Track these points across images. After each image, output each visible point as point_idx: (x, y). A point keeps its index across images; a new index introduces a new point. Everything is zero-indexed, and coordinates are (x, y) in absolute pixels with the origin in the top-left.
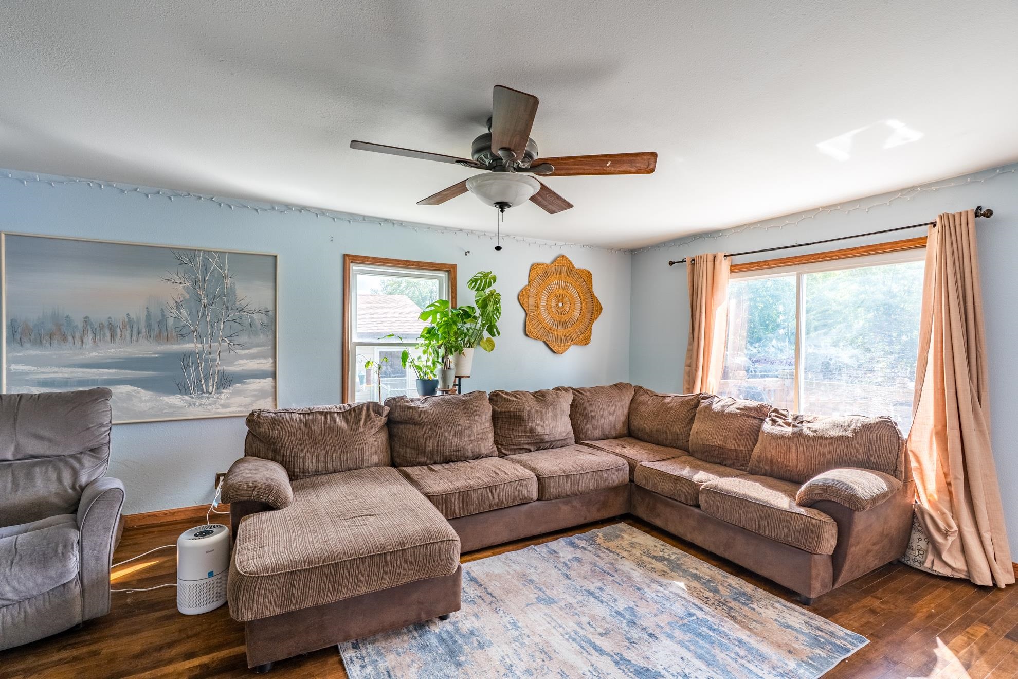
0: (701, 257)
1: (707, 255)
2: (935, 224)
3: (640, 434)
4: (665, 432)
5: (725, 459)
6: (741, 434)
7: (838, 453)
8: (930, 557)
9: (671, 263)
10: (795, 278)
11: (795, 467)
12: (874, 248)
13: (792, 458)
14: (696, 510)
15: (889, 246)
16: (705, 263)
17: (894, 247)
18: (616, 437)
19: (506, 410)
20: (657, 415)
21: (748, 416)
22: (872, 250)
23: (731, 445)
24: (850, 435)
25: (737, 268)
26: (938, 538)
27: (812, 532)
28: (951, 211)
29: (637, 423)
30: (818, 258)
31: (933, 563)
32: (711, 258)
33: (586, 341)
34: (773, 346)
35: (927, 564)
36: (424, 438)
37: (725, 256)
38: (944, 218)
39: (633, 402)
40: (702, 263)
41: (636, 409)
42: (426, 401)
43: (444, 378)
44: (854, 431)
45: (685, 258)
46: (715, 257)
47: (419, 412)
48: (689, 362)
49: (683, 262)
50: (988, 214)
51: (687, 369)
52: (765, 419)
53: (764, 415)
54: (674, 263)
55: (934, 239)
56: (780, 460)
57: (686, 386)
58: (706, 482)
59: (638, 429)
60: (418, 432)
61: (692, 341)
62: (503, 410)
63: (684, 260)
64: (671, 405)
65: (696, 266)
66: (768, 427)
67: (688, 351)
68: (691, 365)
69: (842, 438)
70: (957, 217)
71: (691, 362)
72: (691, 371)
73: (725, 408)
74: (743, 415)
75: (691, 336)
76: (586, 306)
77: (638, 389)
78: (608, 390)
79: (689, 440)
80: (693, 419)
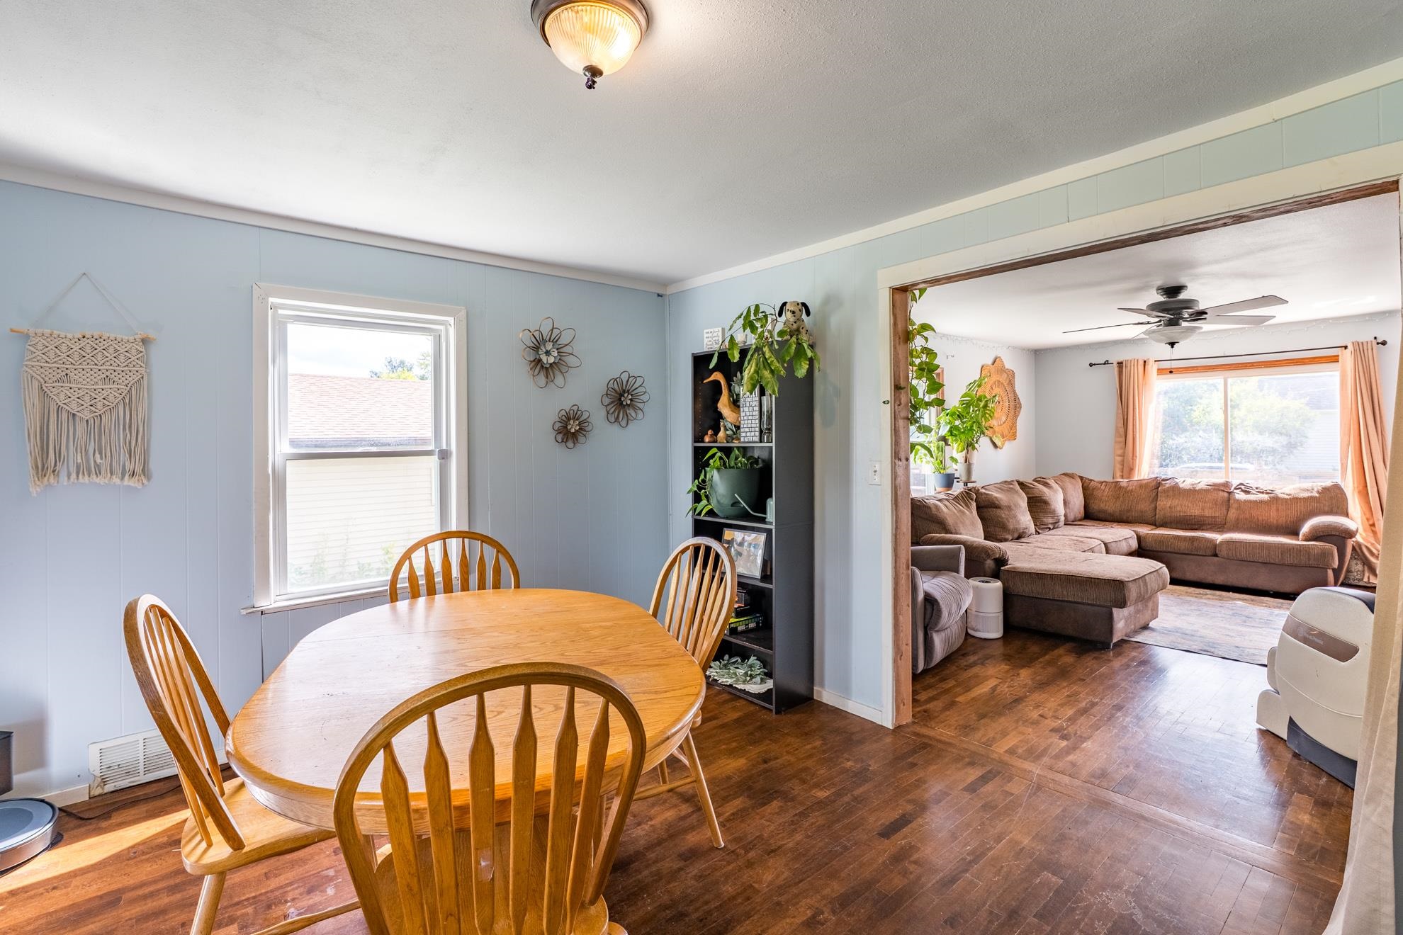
0: (1131, 361)
1: (1137, 360)
2: (1346, 347)
3: (1101, 515)
4: (1129, 511)
5: (1204, 525)
6: (1216, 504)
7: (1311, 508)
8: (1367, 574)
9: (1091, 365)
10: (1223, 380)
11: (1275, 522)
14: (1215, 558)
15: (1307, 360)
16: (1136, 366)
17: (1312, 361)
18: (1080, 520)
19: (1034, 496)
20: (1119, 498)
21: (1219, 490)
23: (1208, 513)
24: (1317, 495)
25: (1165, 371)
26: (1372, 559)
27: (1325, 555)
28: (1360, 340)
29: (1096, 506)
30: (1246, 366)
31: (1369, 578)
32: (1141, 363)
33: (1014, 436)
35: (1366, 580)
36: (1007, 519)
37: (1155, 362)
38: (1354, 344)
39: (1085, 489)
40: (1132, 367)
41: (1093, 494)
42: (986, 489)
43: (969, 471)
44: (1318, 492)
45: (1107, 361)
46: (1145, 362)
47: (996, 498)
48: (1120, 452)
49: (1105, 364)
50: (1384, 343)
51: (1119, 459)
52: (1235, 491)
53: (1233, 488)
54: (1095, 364)
55: (1347, 358)
56: (1260, 518)
57: (1118, 474)
58: (1219, 537)
59: (1099, 512)
60: (1003, 514)
61: (1123, 433)
62: (1031, 496)
63: (1106, 363)
64: (1130, 488)
65: (1124, 368)
66: (1240, 496)
67: (1116, 442)
68: (1123, 455)
69: (1311, 497)
70: (1365, 344)
71: (1124, 452)
72: (1125, 461)
73: (1195, 486)
74: (1215, 490)
75: (1122, 430)
76: (1012, 403)
77: (1081, 478)
78: (1066, 479)
79: (1155, 515)
80: (1156, 498)
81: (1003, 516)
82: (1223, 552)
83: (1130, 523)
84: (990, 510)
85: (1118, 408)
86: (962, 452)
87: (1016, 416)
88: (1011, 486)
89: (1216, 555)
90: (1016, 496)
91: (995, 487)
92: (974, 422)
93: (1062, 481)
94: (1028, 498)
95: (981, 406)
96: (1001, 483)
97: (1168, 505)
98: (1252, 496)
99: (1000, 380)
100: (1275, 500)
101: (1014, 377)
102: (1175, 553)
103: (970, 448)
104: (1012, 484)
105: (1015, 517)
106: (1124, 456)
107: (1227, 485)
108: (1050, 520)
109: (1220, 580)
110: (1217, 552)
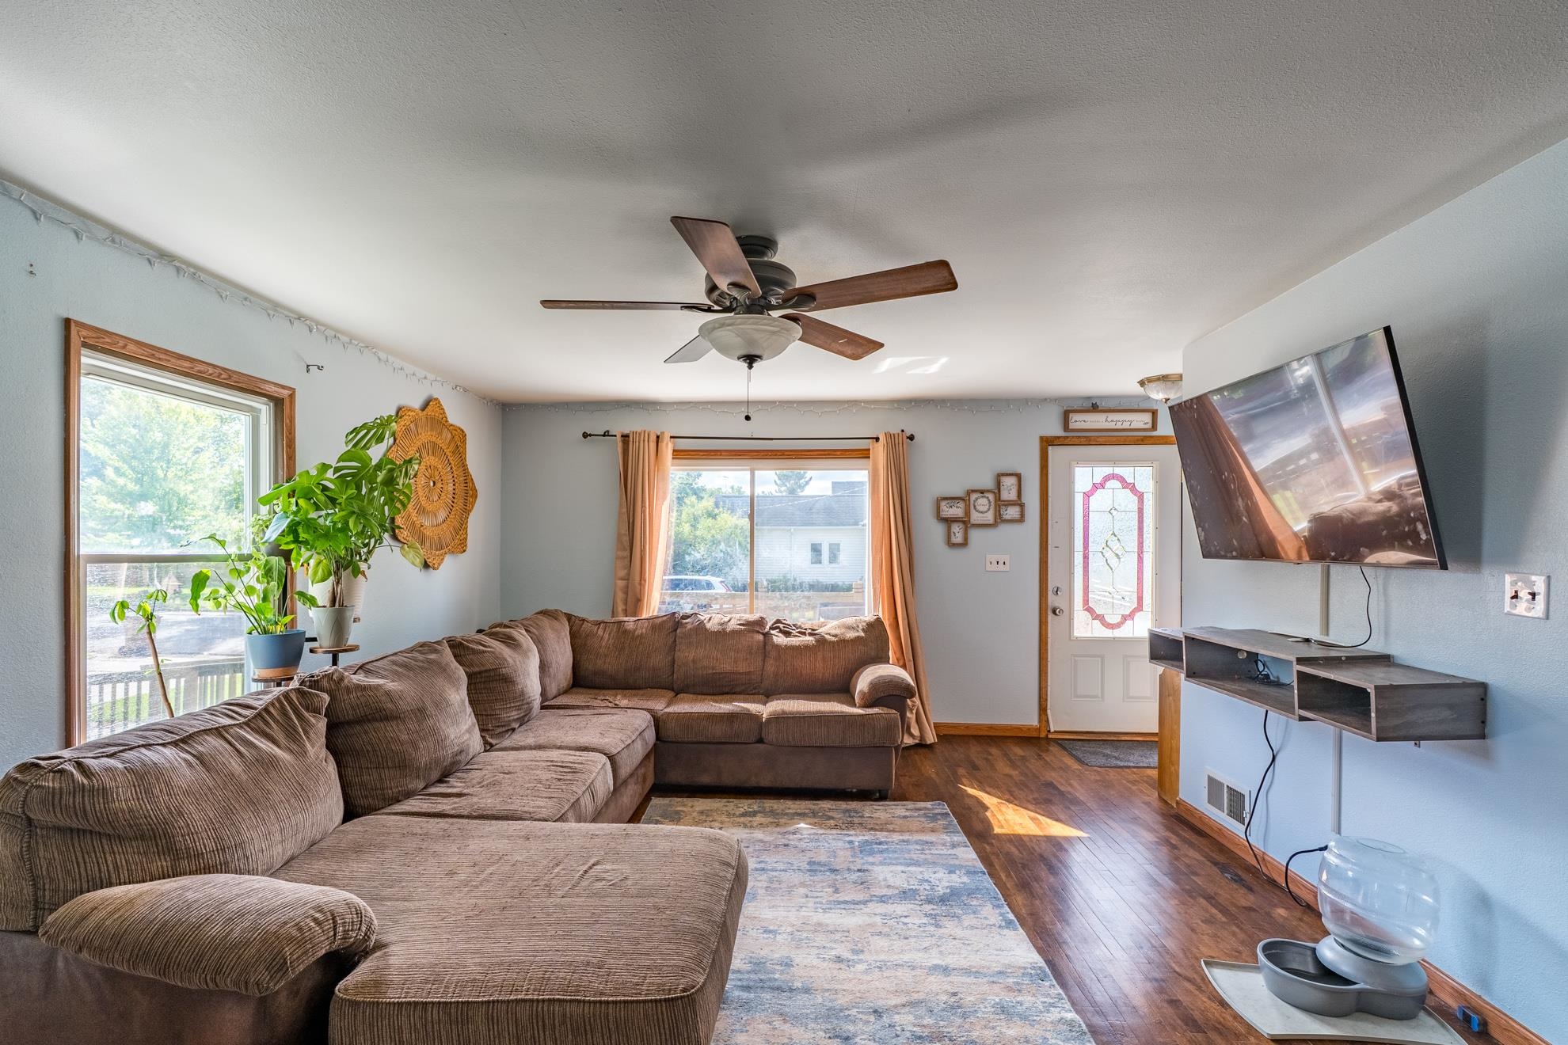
0: (640, 434)
1: (648, 434)
2: (877, 439)
3: (598, 680)
4: (637, 669)
5: (737, 686)
6: (751, 653)
7: (859, 652)
9: (585, 436)
10: (748, 474)
11: (821, 676)
12: (826, 453)
13: (821, 668)
14: (761, 746)
15: (839, 453)
16: (646, 442)
17: (843, 454)
18: (565, 695)
19: (483, 669)
20: (623, 649)
21: (753, 631)
22: (825, 455)
23: (742, 668)
24: (862, 634)
25: (682, 453)
26: (909, 714)
27: (891, 728)
28: (891, 432)
29: (588, 666)
30: (776, 455)
32: (653, 438)
33: (461, 547)
34: (721, 551)
37: (671, 437)
38: (888, 435)
39: (574, 636)
40: (642, 442)
41: (585, 644)
42: (368, 672)
43: (339, 626)
44: (863, 630)
45: (608, 431)
46: (658, 437)
47: (388, 693)
48: (622, 573)
49: (604, 435)
50: (911, 438)
51: (621, 583)
52: (772, 632)
53: (768, 627)
54: (590, 435)
55: (879, 452)
56: (804, 672)
57: (620, 607)
58: (765, 710)
59: (595, 673)
60: (399, 733)
61: (627, 544)
62: (477, 669)
63: (606, 434)
64: (638, 632)
65: (631, 443)
66: (779, 639)
67: (617, 558)
68: (627, 578)
69: (858, 637)
70: (896, 436)
71: (629, 574)
72: (630, 585)
73: (724, 626)
74: (749, 631)
75: (626, 539)
76: (460, 487)
77: (569, 617)
78: (545, 622)
79: (673, 674)
80: (673, 647)
81: (404, 737)
82: (771, 735)
83: (640, 688)
84: (368, 727)
85: (621, 505)
86: (323, 580)
87: (466, 511)
88: (433, 656)
89: (760, 741)
90: (440, 681)
91: (394, 663)
92: (354, 513)
93: (538, 627)
94: (469, 676)
95: (379, 480)
96: (412, 650)
97: (691, 658)
98: (794, 639)
99: (439, 442)
100: (822, 642)
101: (464, 442)
102: (709, 743)
103: (344, 574)
104: (436, 651)
105: (434, 732)
106: (628, 580)
107: (761, 622)
108: (515, 714)
109: (766, 781)
110: (763, 735)
